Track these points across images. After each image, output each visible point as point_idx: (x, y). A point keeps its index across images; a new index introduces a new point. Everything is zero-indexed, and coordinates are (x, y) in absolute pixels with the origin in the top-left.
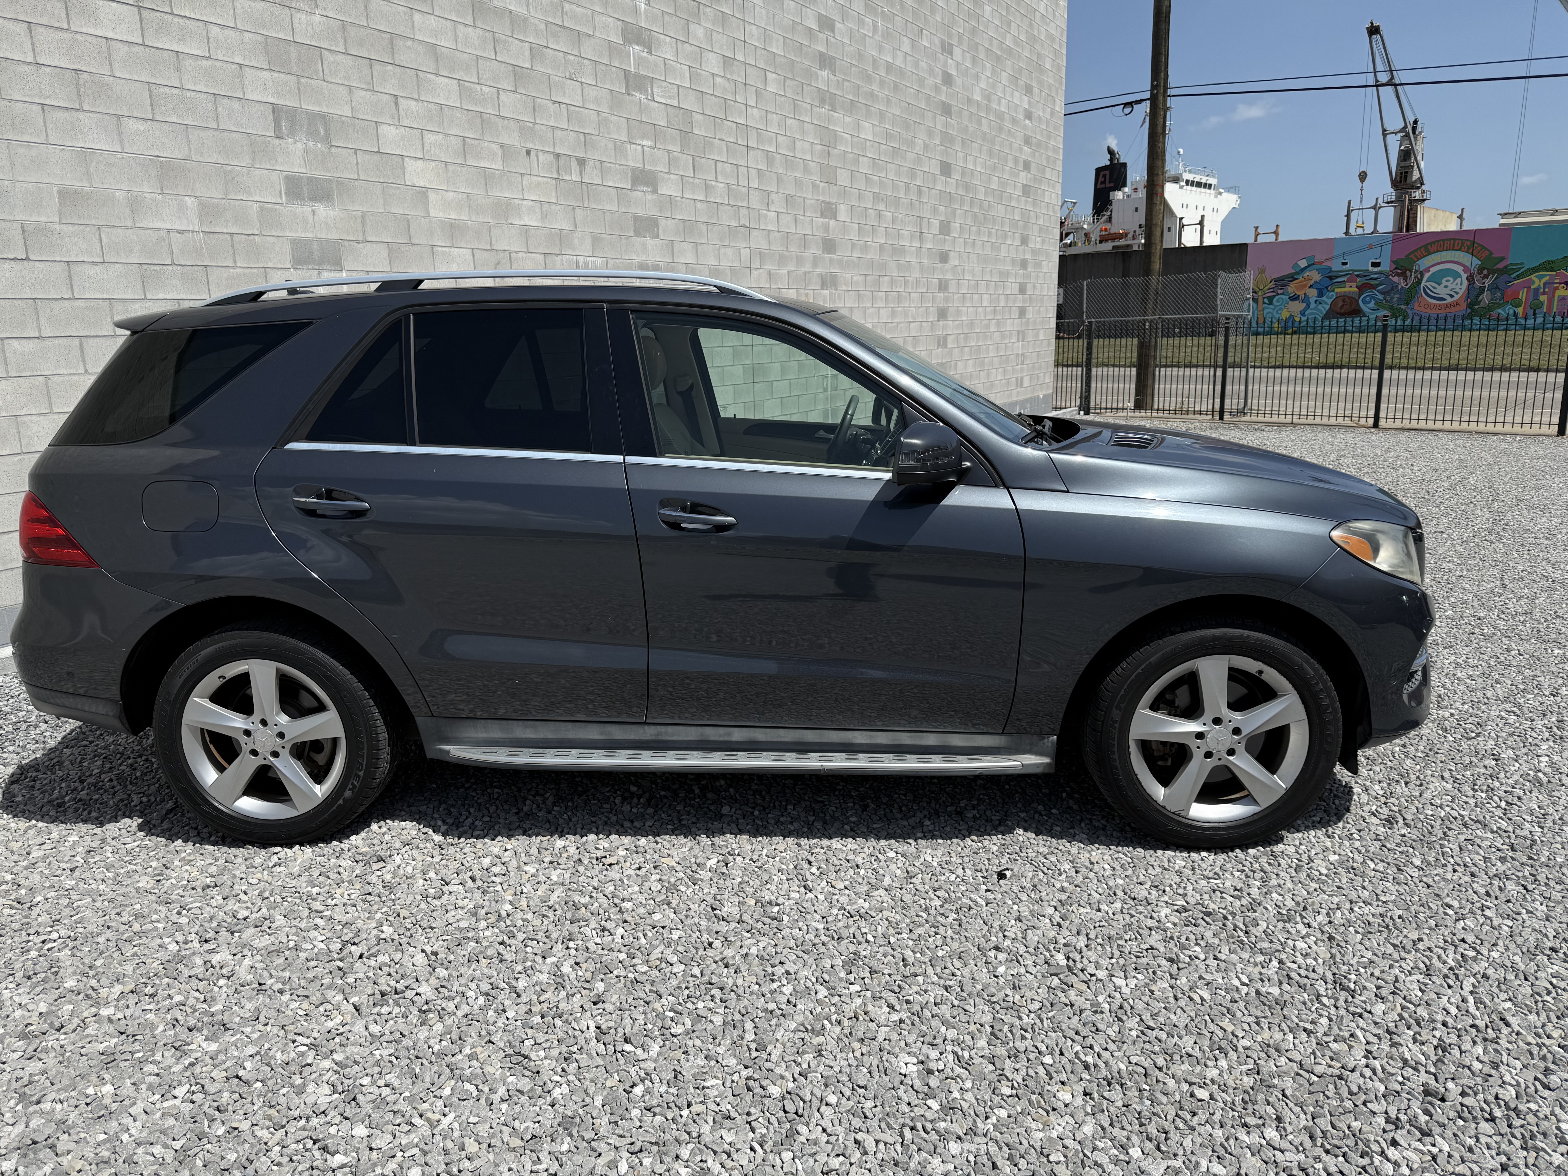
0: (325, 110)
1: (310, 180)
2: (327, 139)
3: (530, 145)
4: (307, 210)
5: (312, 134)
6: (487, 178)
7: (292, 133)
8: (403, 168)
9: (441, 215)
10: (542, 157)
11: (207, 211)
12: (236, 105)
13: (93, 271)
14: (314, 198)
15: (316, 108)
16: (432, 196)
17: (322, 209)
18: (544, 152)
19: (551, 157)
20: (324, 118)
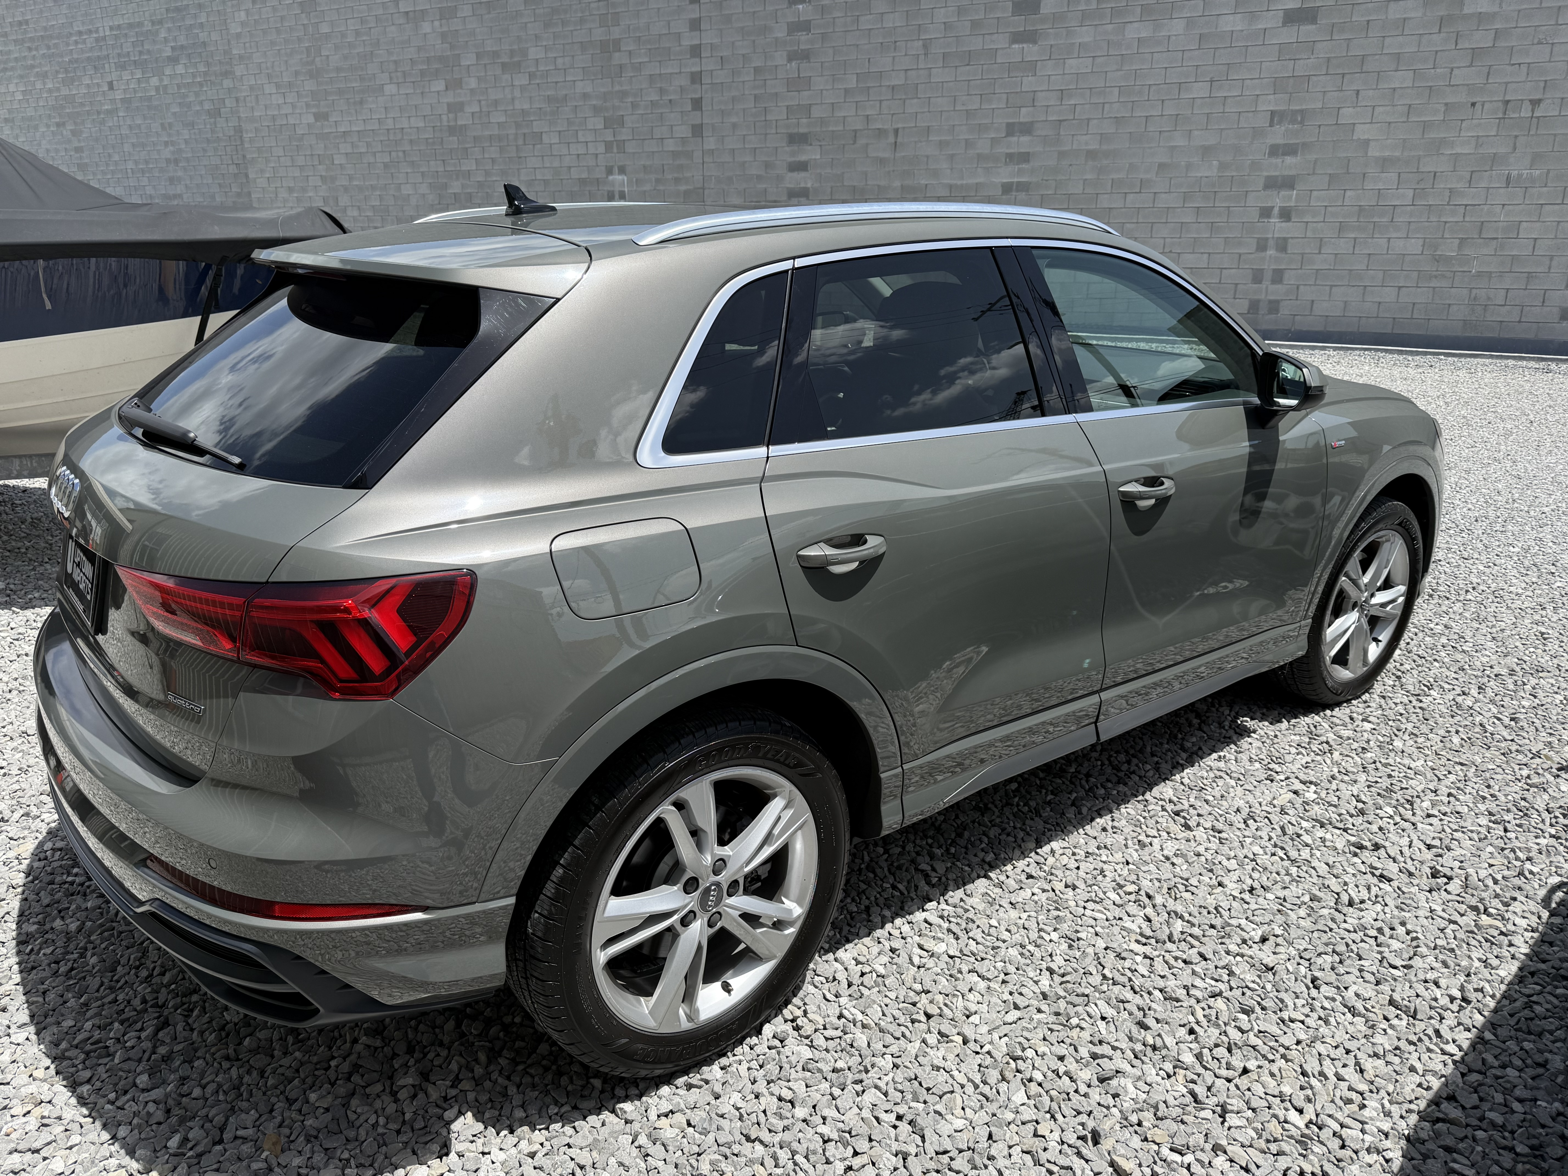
0: (1304, 107)
1: (1285, 145)
2: (1302, 122)
3: (1474, 100)
4: (1279, 160)
5: (1293, 121)
6: (1426, 126)
7: (1280, 123)
8: (1353, 131)
9: (1378, 154)
10: (1486, 106)
11: (1223, 166)
12: (1251, 115)
13: (1163, 196)
14: (1285, 154)
15: (1298, 108)
16: (1372, 144)
17: (1289, 160)
18: (1491, 102)
19: (1500, 104)
20: (1302, 111)
